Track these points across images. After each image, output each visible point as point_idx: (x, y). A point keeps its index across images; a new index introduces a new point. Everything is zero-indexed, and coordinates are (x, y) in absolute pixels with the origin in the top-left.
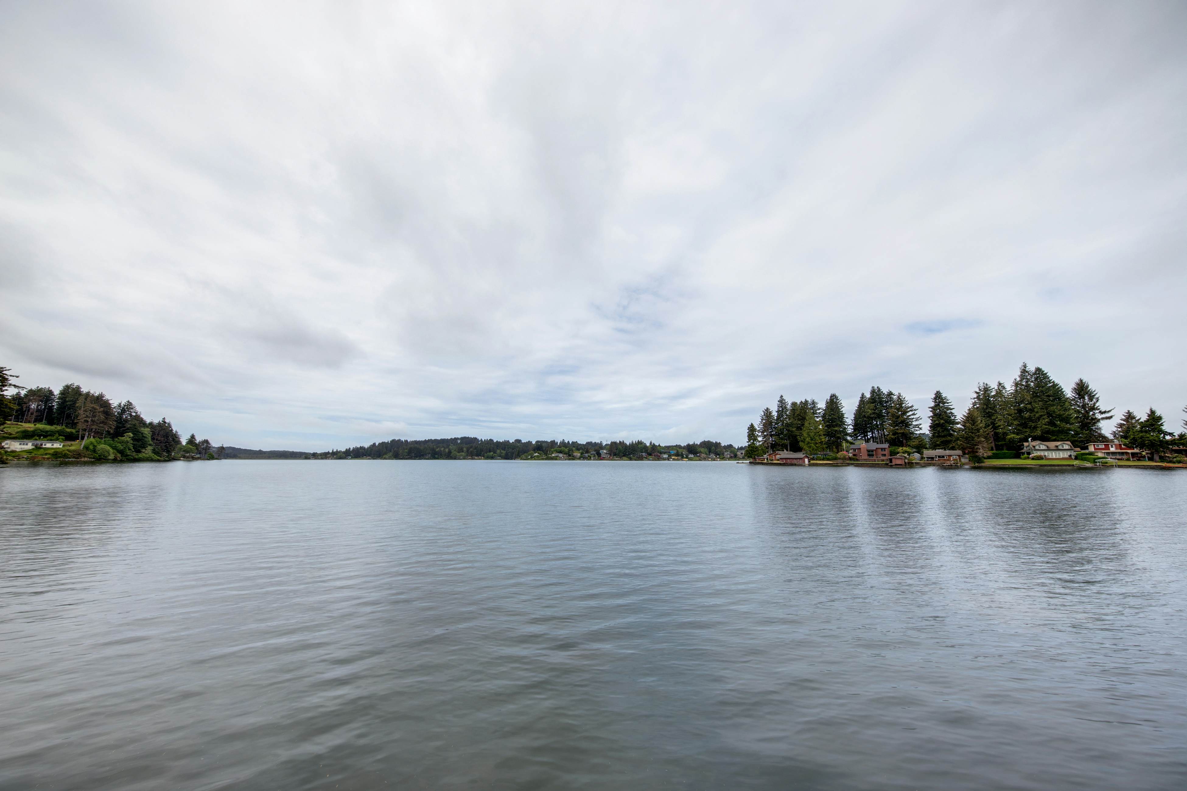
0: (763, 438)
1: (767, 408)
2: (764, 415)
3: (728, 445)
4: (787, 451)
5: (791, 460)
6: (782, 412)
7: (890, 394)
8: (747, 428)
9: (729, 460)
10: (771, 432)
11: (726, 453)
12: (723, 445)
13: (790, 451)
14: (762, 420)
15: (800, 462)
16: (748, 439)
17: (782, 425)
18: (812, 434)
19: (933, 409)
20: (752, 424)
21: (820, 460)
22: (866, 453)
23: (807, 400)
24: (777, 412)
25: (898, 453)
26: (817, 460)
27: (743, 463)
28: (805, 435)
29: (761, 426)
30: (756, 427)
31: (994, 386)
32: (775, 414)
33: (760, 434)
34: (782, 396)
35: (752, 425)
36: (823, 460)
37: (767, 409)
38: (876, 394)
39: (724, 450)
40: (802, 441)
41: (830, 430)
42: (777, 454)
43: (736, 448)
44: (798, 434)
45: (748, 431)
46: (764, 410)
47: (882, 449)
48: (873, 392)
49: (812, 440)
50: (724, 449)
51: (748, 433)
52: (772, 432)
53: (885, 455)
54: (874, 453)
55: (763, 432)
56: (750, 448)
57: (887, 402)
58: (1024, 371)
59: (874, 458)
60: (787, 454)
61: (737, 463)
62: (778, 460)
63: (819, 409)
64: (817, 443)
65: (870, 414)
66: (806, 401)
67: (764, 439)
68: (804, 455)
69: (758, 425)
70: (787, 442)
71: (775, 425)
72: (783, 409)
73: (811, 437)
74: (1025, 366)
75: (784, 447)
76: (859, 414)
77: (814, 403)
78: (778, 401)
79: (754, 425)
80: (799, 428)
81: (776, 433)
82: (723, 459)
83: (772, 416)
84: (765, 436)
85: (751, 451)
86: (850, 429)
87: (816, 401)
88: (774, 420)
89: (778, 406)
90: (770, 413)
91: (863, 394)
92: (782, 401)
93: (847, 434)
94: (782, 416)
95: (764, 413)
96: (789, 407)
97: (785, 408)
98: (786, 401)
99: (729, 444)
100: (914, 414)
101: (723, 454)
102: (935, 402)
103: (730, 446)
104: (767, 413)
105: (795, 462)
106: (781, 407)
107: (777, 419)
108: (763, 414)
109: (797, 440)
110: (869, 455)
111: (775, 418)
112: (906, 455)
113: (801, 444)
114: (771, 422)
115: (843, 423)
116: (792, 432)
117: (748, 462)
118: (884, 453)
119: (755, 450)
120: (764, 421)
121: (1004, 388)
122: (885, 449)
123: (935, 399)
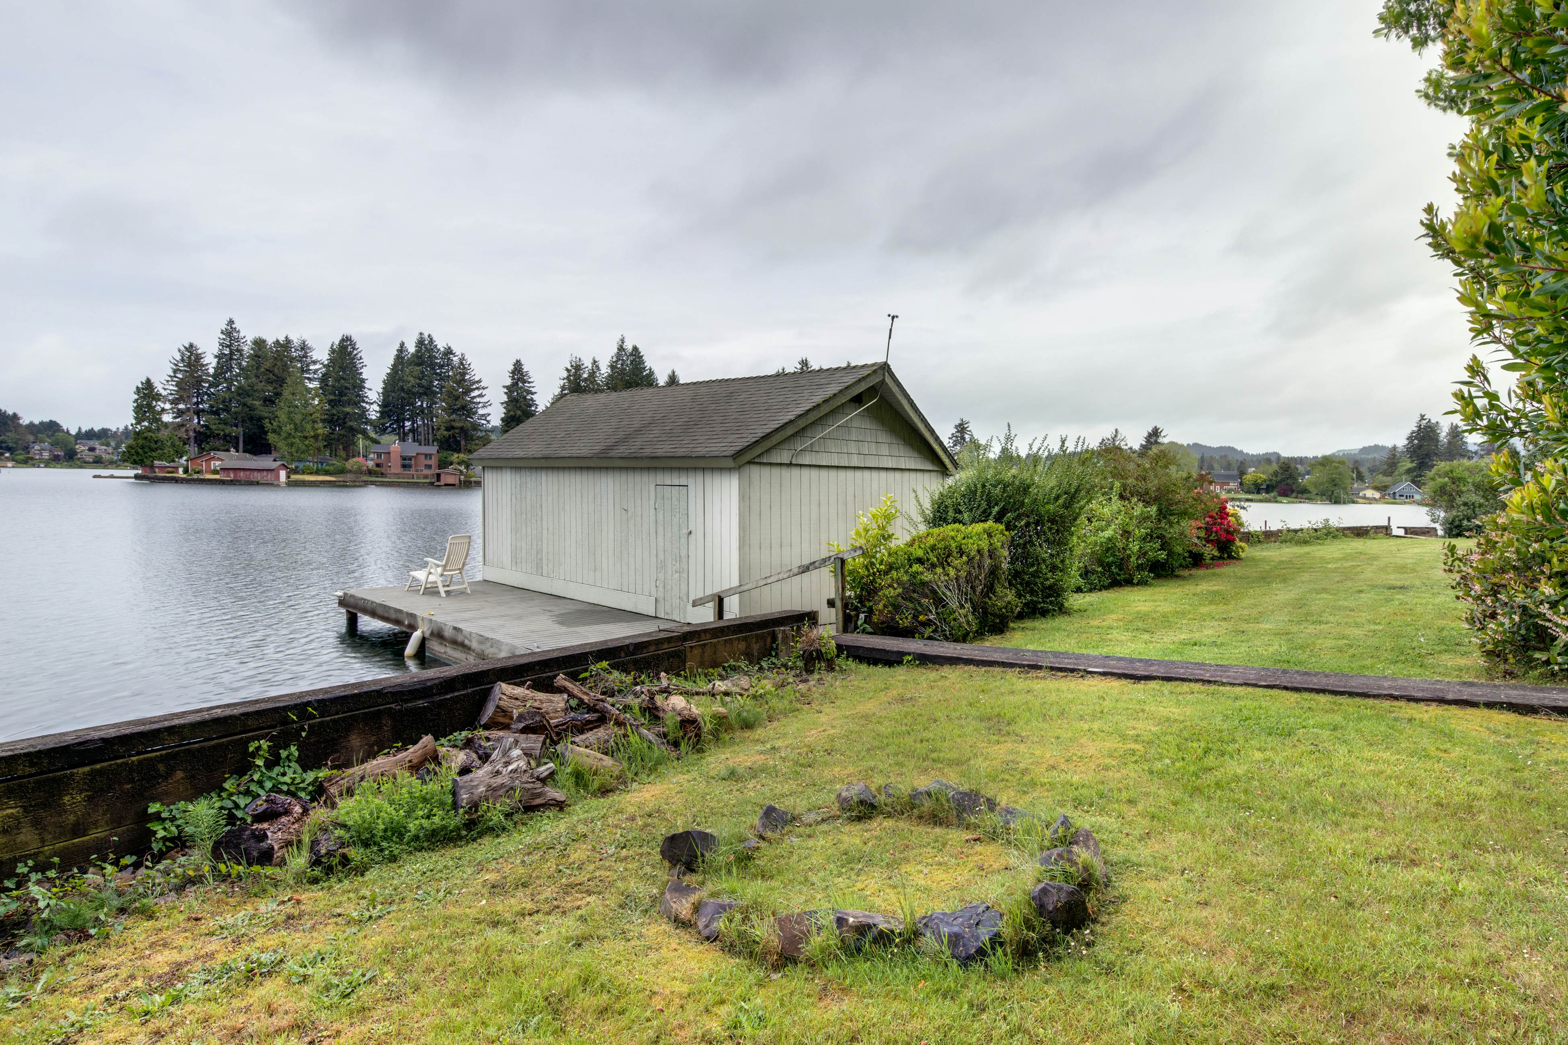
0: (175, 418)
1: (191, 345)
2: (183, 360)
3: (42, 423)
4: (237, 451)
5: (248, 473)
6: (231, 359)
7: (449, 352)
8: (135, 389)
9: (46, 466)
10: (197, 403)
11: (37, 447)
12: (25, 421)
13: (244, 452)
14: (175, 371)
15: (270, 477)
16: (136, 418)
17: (229, 389)
18: (298, 418)
19: (510, 389)
20: (148, 381)
21: (311, 473)
22: (399, 462)
23: (291, 337)
24: (216, 357)
25: (451, 464)
26: (303, 473)
27: (112, 477)
28: (283, 417)
29: (172, 388)
30: (159, 388)
31: (588, 363)
32: (210, 362)
33: (168, 406)
34: (231, 322)
35: (148, 384)
36: (317, 473)
37: (191, 348)
38: (425, 345)
39: (31, 438)
40: (274, 431)
41: (334, 412)
42: (213, 458)
43: (73, 432)
44: (266, 415)
45: (136, 397)
46: (182, 349)
47: (426, 455)
48: (420, 343)
49: (296, 429)
50: (32, 433)
51: (136, 401)
52: (202, 402)
53: (429, 467)
54: (413, 462)
55: (174, 402)
56: (140, 442)
57: (441, 366)
58: (621, 348)
59: (412, 471)
60: (238, 458)
61: (95, 477)
62: (215, 472)
63: (315, 362)
64: (306, 438)
65: (413, 386)
66: (288, 341)
67: (178, 420)
68: (279, 463)
69: (163, 384)
70: (238, 431)
71: (209, 387)
72: (231, 353)
73: (295, 424)
74: (623, 341)
75: (230, 442)
76: (393, 382)
77: (304, 347)
78: (222, 332)
79: (155, 385)
80: (269, 401)
81: (211, 406)
82: (28, 462)
83: (203, 365)
84: (180, 413)
85: (142, 447)
86: (374, 412)
87: (309, 343)
88: (208, 375)
89: (221, 344)
90: (198, 357)
91: (402, 345)
92: (230, 332)
93: (369, 422)
94: (230, 369)
95: (183, 355)
96: (247, 349)
97: (240, 351)
98: (242, 335)
99: (46, 419)
100: (481, 396)
101: (26, 449)
102: (513, 379)
103: (52, 427)
104: (189, 357)
105: (257, 476)
106: (228, 346)
107: (215, 376)
108: (178, 358)
109: (262, 427)
110: (404, 466)
111: (211, 371)
112: (462, 468)
113: (271, 438)
114: (199, 381)
115: (362, 399)
116: (252, 408)
117: (132, 473)
118: (428, 462)
119: (153, 445)
120: (180, 376)
121: (599, 369)
122: (428, 456)
123: (513, 372)
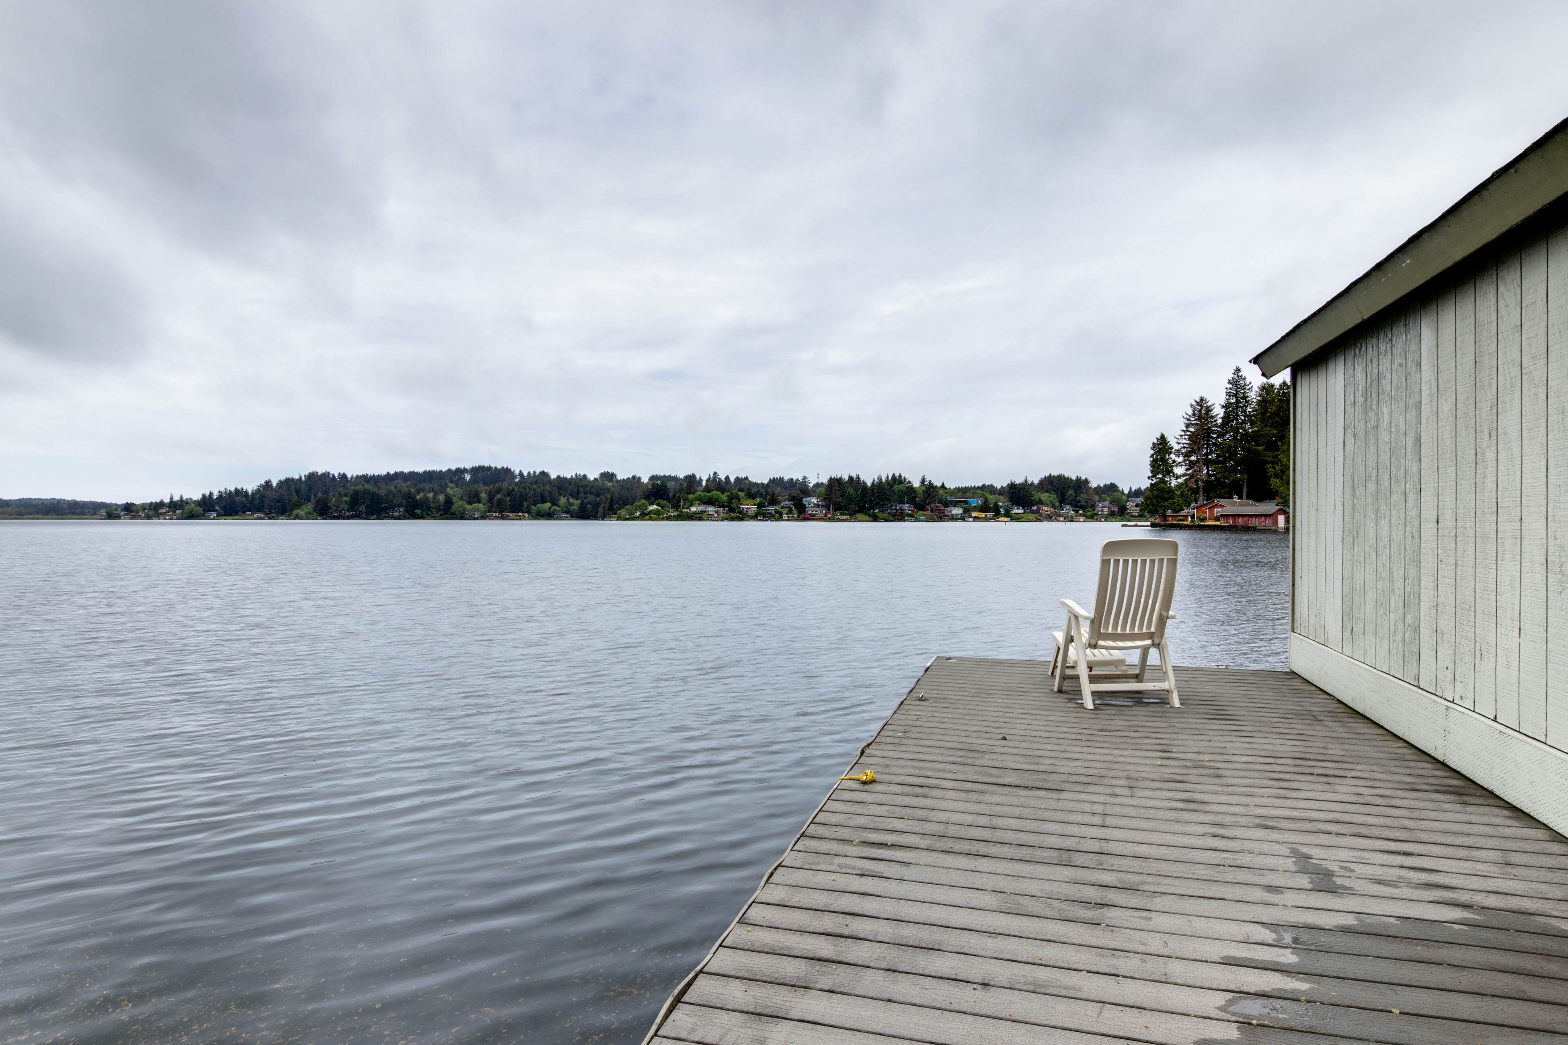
0: (1187, 470)
1: (1202, 399)
2: (1194, 414)
3: (1105, 485)
4: (1240, 498)
5: (1248, 519)
6: (1237, 407)
8: (1151, 445)
9: (1105, 520)
10: (1207, 454)
11: (1100, 505)
12: (1093, 484)
13: (1247, 498)
14: (1187, 426)
15: (1269, 523)
16: (1152, 472)
17: (1235, 438)
20: (1163, 436)
24: (1223, 407)
27: (1136, 526)
29: (1184, 441)
30: (1172, 442)
32: (1219, 412)
33: (1181, 459)
34: (1238, 370)
35: (1163, 439)
37: (1202, 401)
39: (1097, 498)
40: (1276, 476)
42: (1216, 506)
43: (1126, 492)
44: (1269, 459)
45: (1152, 452)
46: (1194, 403)
50: (1097, 494)
51: (1152, 456)
52: (1211, 452)
55: (1187, 455)
56: (1155, 492)
60: (1241, 505)
62: (1217, 519)
67: (1190, 472)
68: (1279, 508)
69: (1176, 438)
70: (1242, 478)
71: (1218, 437)
72: (1238, 402)
75: (1231, 490)
78: (1229, 382)
79: (1168, 439)
81: (1218, 456)
82: (1093, 517)
83: (1212, 417)
84: (1191, 466)
85: (1157, 497)
88: (1216, 426)
89: (1228, 394)
90: (1208, 410)
92: (1235, 382)
94: (1236, 417)
95: (1194, 409)
96: (1253, 395)
97: (1245, 398)
98: (1248, 382)
99: (1108, 483)
101: (1093, 507)
103: (1112, 488)
104: (1200, 411)
105: (1257, 523)
106: (1235, 395)
107: (1223, 425)
108: (1190, 412)
109: (1265, 471)
111: (1220, 421)
114: (1209, 432)
116: (1255, 453)
117: (1149, 523)
119: (1166, 496)
120: (1192, 430)
